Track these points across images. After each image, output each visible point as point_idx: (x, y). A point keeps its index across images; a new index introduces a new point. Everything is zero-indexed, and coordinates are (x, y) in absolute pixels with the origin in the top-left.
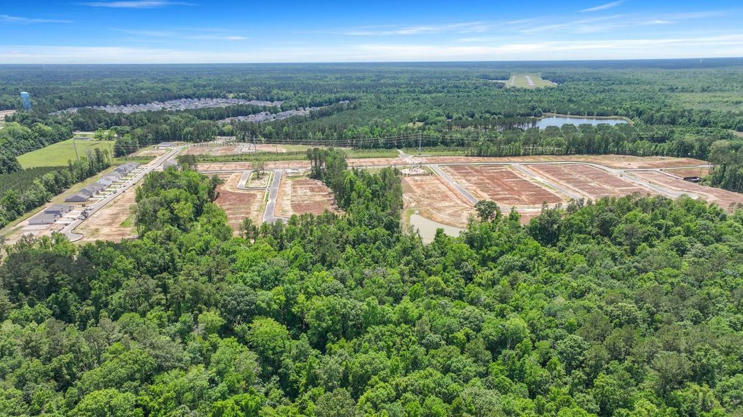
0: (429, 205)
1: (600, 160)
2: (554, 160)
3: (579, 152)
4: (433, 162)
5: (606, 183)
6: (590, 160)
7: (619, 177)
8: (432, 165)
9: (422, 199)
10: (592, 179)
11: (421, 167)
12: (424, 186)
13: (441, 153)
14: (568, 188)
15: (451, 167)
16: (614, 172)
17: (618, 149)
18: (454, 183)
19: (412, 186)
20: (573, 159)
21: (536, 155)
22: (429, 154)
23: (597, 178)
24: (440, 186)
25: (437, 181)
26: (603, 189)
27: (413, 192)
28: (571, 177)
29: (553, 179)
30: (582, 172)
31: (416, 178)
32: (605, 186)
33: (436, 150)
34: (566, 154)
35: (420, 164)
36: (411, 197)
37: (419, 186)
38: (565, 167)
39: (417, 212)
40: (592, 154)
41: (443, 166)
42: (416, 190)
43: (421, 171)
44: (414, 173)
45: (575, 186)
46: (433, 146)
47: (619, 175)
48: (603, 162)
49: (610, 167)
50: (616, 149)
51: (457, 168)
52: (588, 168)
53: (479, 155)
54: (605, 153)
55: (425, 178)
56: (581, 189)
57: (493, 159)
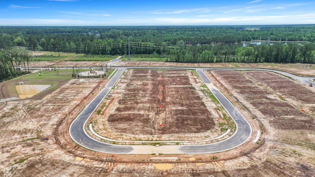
1: (286, 67)
2: (241, 67)
3: (267, 61)
5: (291, 95)
6: (276, 67)
7: (307, 87)
8: (121, 68)
10: (274, 88)
14: (238, 101)
15: (136, 70)
16: (301, 81)
17: (305, 58)
18: (110, 87)
20: (260, 66)
21: (228, 62)
22: (138, 60)
23: (280, 87)
26: (287, 105)
28: (249, 84)
29: (226, 86)
30: (263, 79)
32: (290, 101)
34: (256, 62)
38: (248, 73)
40: (279, 62)
41: (130, 69)
45: (248, 99)
47: (308, 85)
48: (289, 69)
49: (297, 75)
50: (303, 59)
51: (140, 71)
52: (271, 75)
54: (292, 62)
56: (254, 104)
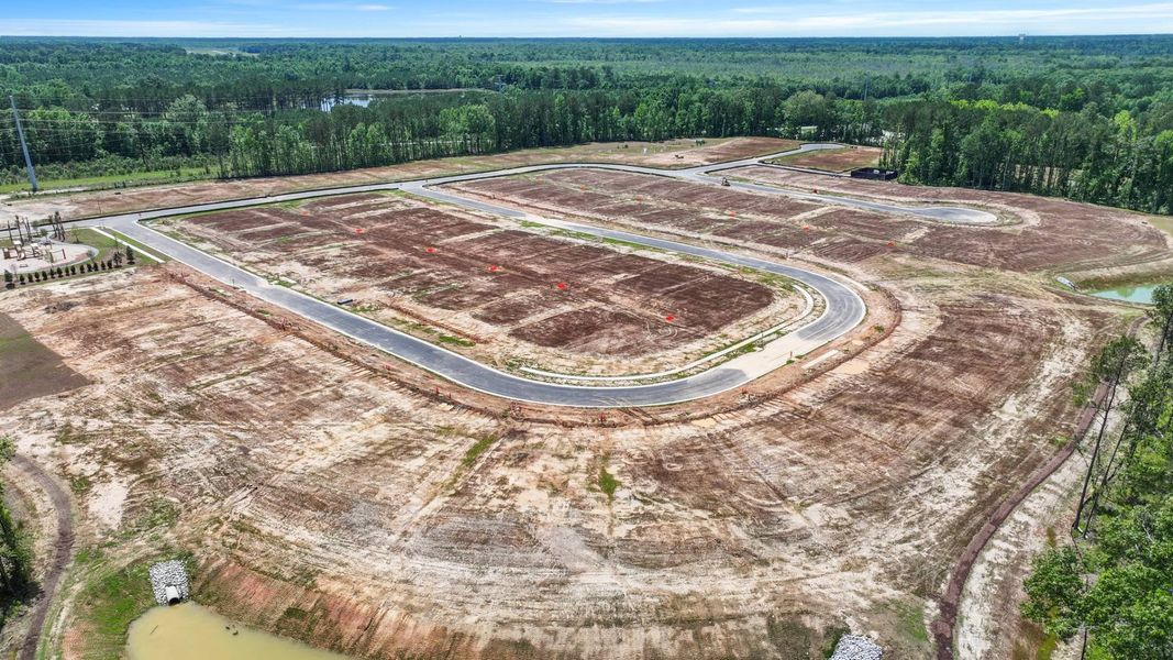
0: (234, 474)
4: (105, 209)
8: (110, 223)
9: (157, 429)
11: (60, 236)
12: (122, 328)
13: (120, 179)
15: (198, 218)
18: (264, 283)
19: (47, 340)
22: (78, 185)
24: (209, 310)
25: (176, 291)
27: (73, 382)
31: (58, 288)
33: (96, 172)
35: (50, 222)
36: (66, 435)
37: (93, 336)
39: (168, 579)
41: (164, 220)
42: (84, 366)
43: (72, 253)
44: (35, 266)
46: (80, 160)
51: (226, 220)
53: (265, 172)
55: (105, 282)
57: (357, 176)
